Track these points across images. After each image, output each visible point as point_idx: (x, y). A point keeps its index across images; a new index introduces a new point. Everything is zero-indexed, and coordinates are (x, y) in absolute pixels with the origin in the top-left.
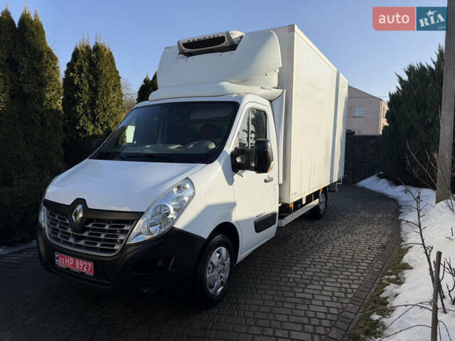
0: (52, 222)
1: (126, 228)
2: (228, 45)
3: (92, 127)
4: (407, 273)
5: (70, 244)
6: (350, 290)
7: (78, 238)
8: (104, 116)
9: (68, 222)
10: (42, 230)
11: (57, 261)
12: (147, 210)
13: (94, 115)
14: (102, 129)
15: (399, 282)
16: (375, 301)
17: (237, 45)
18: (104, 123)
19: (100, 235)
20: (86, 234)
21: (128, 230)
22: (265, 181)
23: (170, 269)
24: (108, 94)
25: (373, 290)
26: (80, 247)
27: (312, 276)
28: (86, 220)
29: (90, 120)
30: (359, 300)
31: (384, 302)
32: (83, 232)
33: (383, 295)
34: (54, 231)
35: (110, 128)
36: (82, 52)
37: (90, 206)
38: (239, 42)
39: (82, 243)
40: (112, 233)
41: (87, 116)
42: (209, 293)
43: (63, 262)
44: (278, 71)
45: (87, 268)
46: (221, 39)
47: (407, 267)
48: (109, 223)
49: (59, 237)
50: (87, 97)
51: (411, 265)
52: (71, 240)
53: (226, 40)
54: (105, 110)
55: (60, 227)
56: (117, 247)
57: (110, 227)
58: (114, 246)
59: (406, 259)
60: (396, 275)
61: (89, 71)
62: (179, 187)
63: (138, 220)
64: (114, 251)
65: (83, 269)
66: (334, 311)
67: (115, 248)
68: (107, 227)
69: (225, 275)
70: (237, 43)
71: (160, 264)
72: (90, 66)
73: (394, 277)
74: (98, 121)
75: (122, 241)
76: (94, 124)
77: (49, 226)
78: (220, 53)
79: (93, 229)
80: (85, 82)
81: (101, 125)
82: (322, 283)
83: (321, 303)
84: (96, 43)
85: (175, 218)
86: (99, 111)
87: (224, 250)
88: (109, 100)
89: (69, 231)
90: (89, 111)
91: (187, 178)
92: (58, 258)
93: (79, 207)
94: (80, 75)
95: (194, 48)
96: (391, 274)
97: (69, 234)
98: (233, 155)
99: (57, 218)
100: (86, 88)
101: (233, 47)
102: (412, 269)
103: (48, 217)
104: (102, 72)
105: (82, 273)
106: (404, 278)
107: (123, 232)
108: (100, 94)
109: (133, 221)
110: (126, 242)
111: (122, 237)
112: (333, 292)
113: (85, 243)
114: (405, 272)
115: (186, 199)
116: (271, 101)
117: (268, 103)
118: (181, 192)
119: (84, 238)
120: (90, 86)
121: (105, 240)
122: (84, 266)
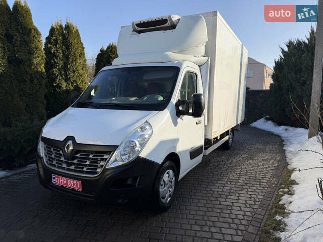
0: (49, 153)
1: (105, 157)
2: (170, 25)
3: (65, 84)
4: (295, 187)
5: (63, 168)
6: (257, 200)
7: (70, 165)
8: (73, 76)
9: (61, 152)
10: (41, 158)
11: (53, 180)
12: (121, 144)
13: (66, 75)
14: (72, 86)
15: (291, 193)
16: (276, 207)
17: (176, 25)
18: (74, 81)
19: (86, 162)
20: (75, 161)
21: (107, 159)
22: (197, 123)
23: (137, 185)
24: (76, 60)
25: (273, 199)
26: (71, 170)
27: (230, 190)
28: (75, 152)
29: (63, 79)
30: (264, 206)
31: (282, 207)
32: (73, 160)
33: (281, 203)
34: (50, 160)
35: (78, 85)
36: (57, 29)
37: (78, 141)
38: (177, 23)
39: (72, 167)
40: (94, 161)
41: (61, 76)
42: (162, 202)
43: (58, 181)
44: (205, 44)
45: (77, 186)
46: (165, 21)
47: (294, 183)
48: (92, 154)
49: (54, 163)
50: (61, 62)
51: (297, 181)
52: (64, 166)
53: (168, 22)
54: (74, 72)
55: (55, 156)
56: (99, 170)
57: (93, 156)
58: (97, 169)
59: (293, 177)
60: (288, 188)
61: (63, 43)
62: (141, 128)
63: (114, 151)
64: (96, 173)
65: (73, 186)
66: (249, 214)
67: (98, 171)
68: (91, 156)
69: (172, 190)
70: (175, 23)
71: (129, 182)
72: (63, 40)
73: (286, 190)
74: (69, 79)
75: (103, 166)
76: (66, 81)
77: (46, 156)
78: (163, 31)
79: (81, 158)
80: (60, 51)
81: (72, 83)
82: (237, 194)
83: (239, 208)
84: (67, 22)
85: (140, 149)
86: (70, 72)
87: (171, 172)
88: (77, 65)
89: (62, 159)
90: (63, 72)
91: (146, 122)
92: (54, 179)
93: (70, 142)
94: (56, 46)
95: (145, 27)
96: (284, 188)
97: (62, 161)
98: (177, 105)
99: (52, 150)
100: (61, 55)
101: (173, 26)
102: (298, 184)
103: (45, 149)
104: (71, 43)
105: (73, 189)
106: (294, 191)
107: (103, 160)
108: (70, 60)
109: (110, 152)
110: (106, 166)
111: (102, 163)
112: (246, 201)
113: (75, 168)
114: (293, 186)
115: (147, 136)
116: (200, 66)
117: (198, 67)
118: (143, 131)
119: (74, 164)
120: (63, 54)
121: (89, 166)
122: (74, 184)
